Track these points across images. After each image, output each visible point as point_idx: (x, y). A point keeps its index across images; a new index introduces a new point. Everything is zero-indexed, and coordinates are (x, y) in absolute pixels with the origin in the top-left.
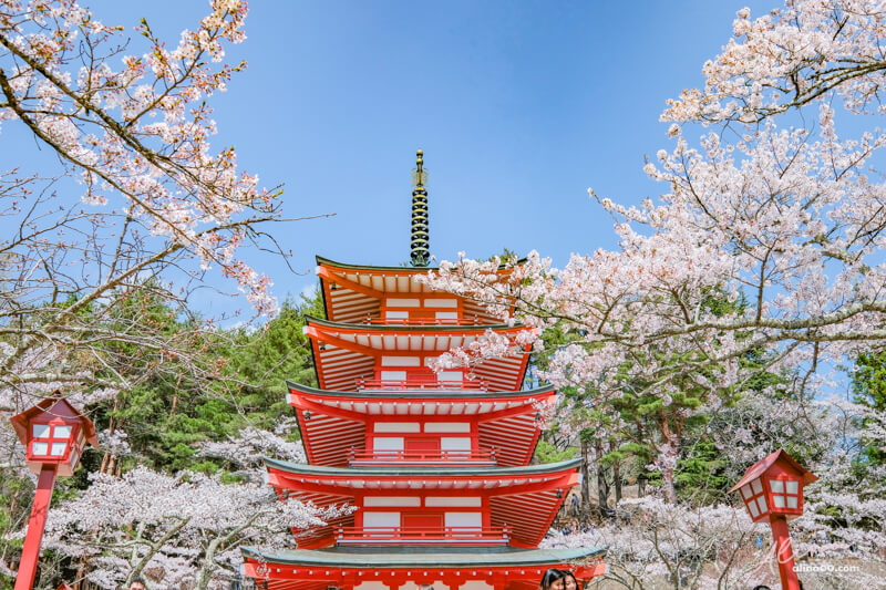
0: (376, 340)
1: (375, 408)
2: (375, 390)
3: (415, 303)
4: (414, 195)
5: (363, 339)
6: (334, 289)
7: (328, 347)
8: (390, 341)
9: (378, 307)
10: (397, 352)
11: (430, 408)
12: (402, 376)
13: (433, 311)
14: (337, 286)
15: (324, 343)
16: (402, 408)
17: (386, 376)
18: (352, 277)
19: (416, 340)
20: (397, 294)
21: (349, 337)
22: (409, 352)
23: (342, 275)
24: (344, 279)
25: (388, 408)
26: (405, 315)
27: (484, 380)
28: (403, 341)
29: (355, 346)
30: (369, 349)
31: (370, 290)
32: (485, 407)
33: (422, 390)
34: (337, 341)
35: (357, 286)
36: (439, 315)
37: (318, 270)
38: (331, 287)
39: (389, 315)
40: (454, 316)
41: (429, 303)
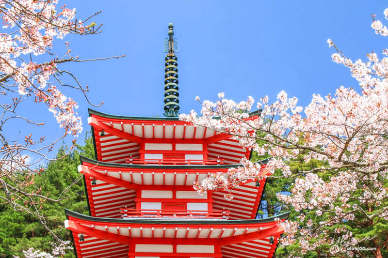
0: (137, 177)
1: (136, 232)
2: (136, 218)
3: (168, 147)
4: (166, 59)
5: (126, 176)
6: (103, 135)
7: (98, 182)
8: (148, 177)
9: (137, 150)
10: (153, 187)
11: (181, 232)
12: (158, 206)
13: (182, 154)
14: (106, 133)
15: (95, 179)
16: (159, 232)
17: (145, 206)
18: (117, 126)
19: (169, 177)
20: (154, 140)
21: (115, 174)
22: (163, 187)
23: (109, 124)
24: (111, 127)
25: (147, 232)
26: (160, 157)
27: (225, 210)
28: (159, 177)
29: (119, 181)
30: (130, 184)
31: (131, 137)
32: (227, 232)
33: (175, 218)
34: (105, 177)
35: (121, 133)
36: (188, 157)
37: (90, 120)
38: (100, 133)
39: (147, 156)
40: (200, 157)
41: (180, 147)
